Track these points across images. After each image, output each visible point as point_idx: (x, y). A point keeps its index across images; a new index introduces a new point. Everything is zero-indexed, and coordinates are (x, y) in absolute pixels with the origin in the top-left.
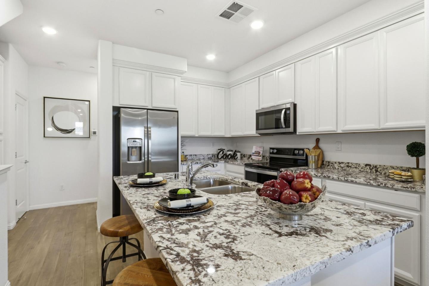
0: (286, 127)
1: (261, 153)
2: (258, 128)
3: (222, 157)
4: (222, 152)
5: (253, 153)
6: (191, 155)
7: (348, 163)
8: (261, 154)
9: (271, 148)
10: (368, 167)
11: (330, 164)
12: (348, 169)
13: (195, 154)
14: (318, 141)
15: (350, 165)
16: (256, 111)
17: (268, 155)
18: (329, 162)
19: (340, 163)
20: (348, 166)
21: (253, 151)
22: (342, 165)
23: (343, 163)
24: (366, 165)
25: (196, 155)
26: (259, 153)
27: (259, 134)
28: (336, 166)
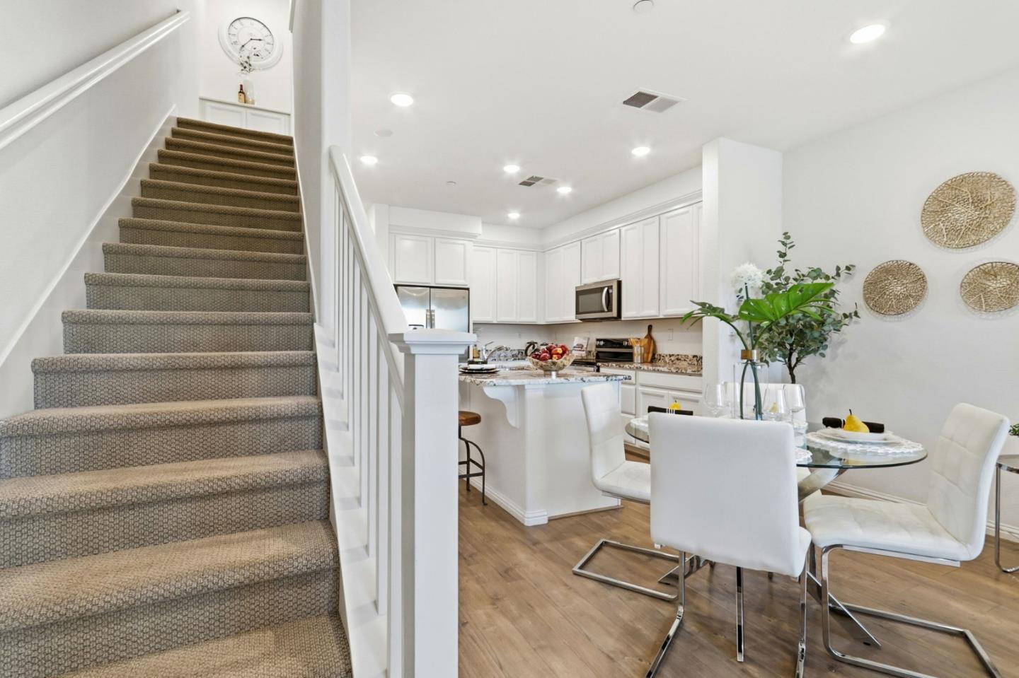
0: (608, 311)
1: (585, 346)
2: (577, 313)
4: (532, 346)
7: (678, 355)
8: (584, 349)
9: (598, 340)
10: (695, 359)
11: (662, 358)
12: (678, 362)
14: (650, 328)
15: (680, 357)
16: (576, 288)
17: (593, 349)
18: (660, 355)
19: (670, 356)
20: (678, 359)
21: (575, 345)
22: (673, 358)
23: (673, 355)
24: (694, 356)
26: (583, 346)
27: (581, 320)
28: (667, 359)
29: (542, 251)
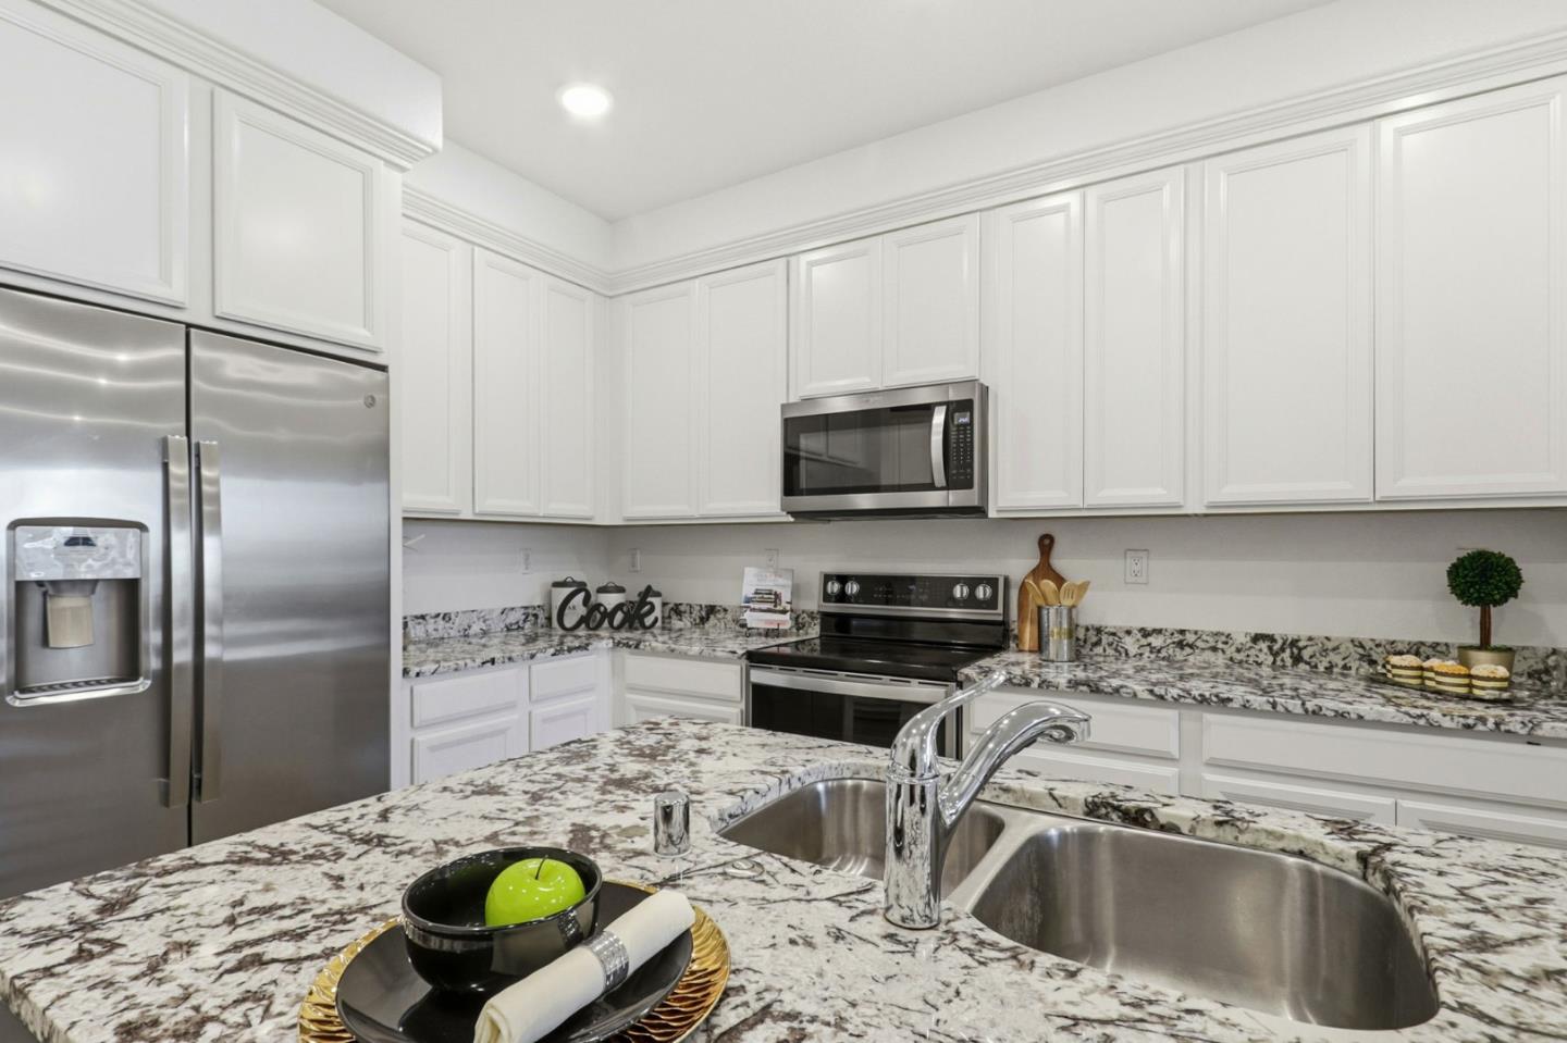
0: (950, 485)
1: (786, 596)
2: (790, 487)
3: (583, 620)
4: (581, 596)
5: (748, 600)
6: (423, 617)
7: (1182, 632)
8: (784, 605)
9: (828, 578)
10: (1263, 645)
11: (1105, 639)
12: (1180, 655)
13: (443, 611)
14: (1046, 545)
15: (1190, 638)
16: (784, 407)
17: (813, 603)
18: (1099, 630)
19: (1145, 633)
20: (1181, 645)
21: (748, 591)
22: (1156, 641)
23: (1159, 631)
24: (1256, 638)
25: (446, 617)
26: (777, 596)
27: (793, 514)
28: (1130, 644)
29: (610, 291)
